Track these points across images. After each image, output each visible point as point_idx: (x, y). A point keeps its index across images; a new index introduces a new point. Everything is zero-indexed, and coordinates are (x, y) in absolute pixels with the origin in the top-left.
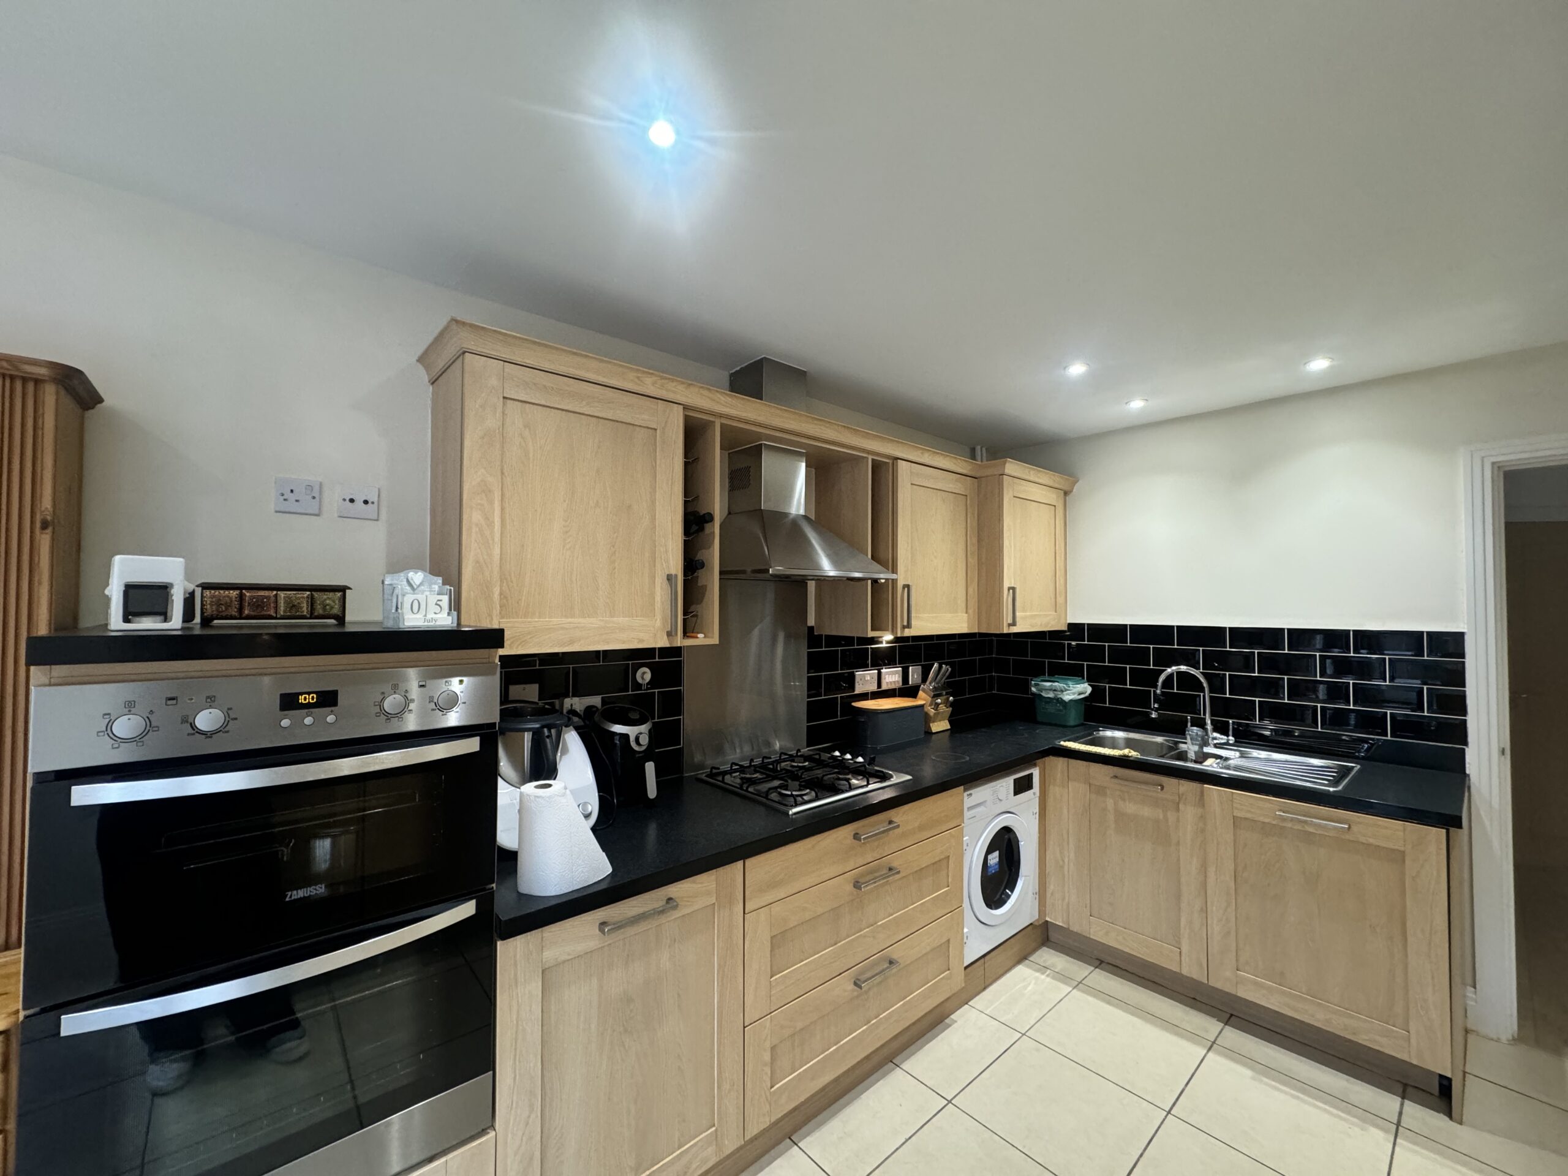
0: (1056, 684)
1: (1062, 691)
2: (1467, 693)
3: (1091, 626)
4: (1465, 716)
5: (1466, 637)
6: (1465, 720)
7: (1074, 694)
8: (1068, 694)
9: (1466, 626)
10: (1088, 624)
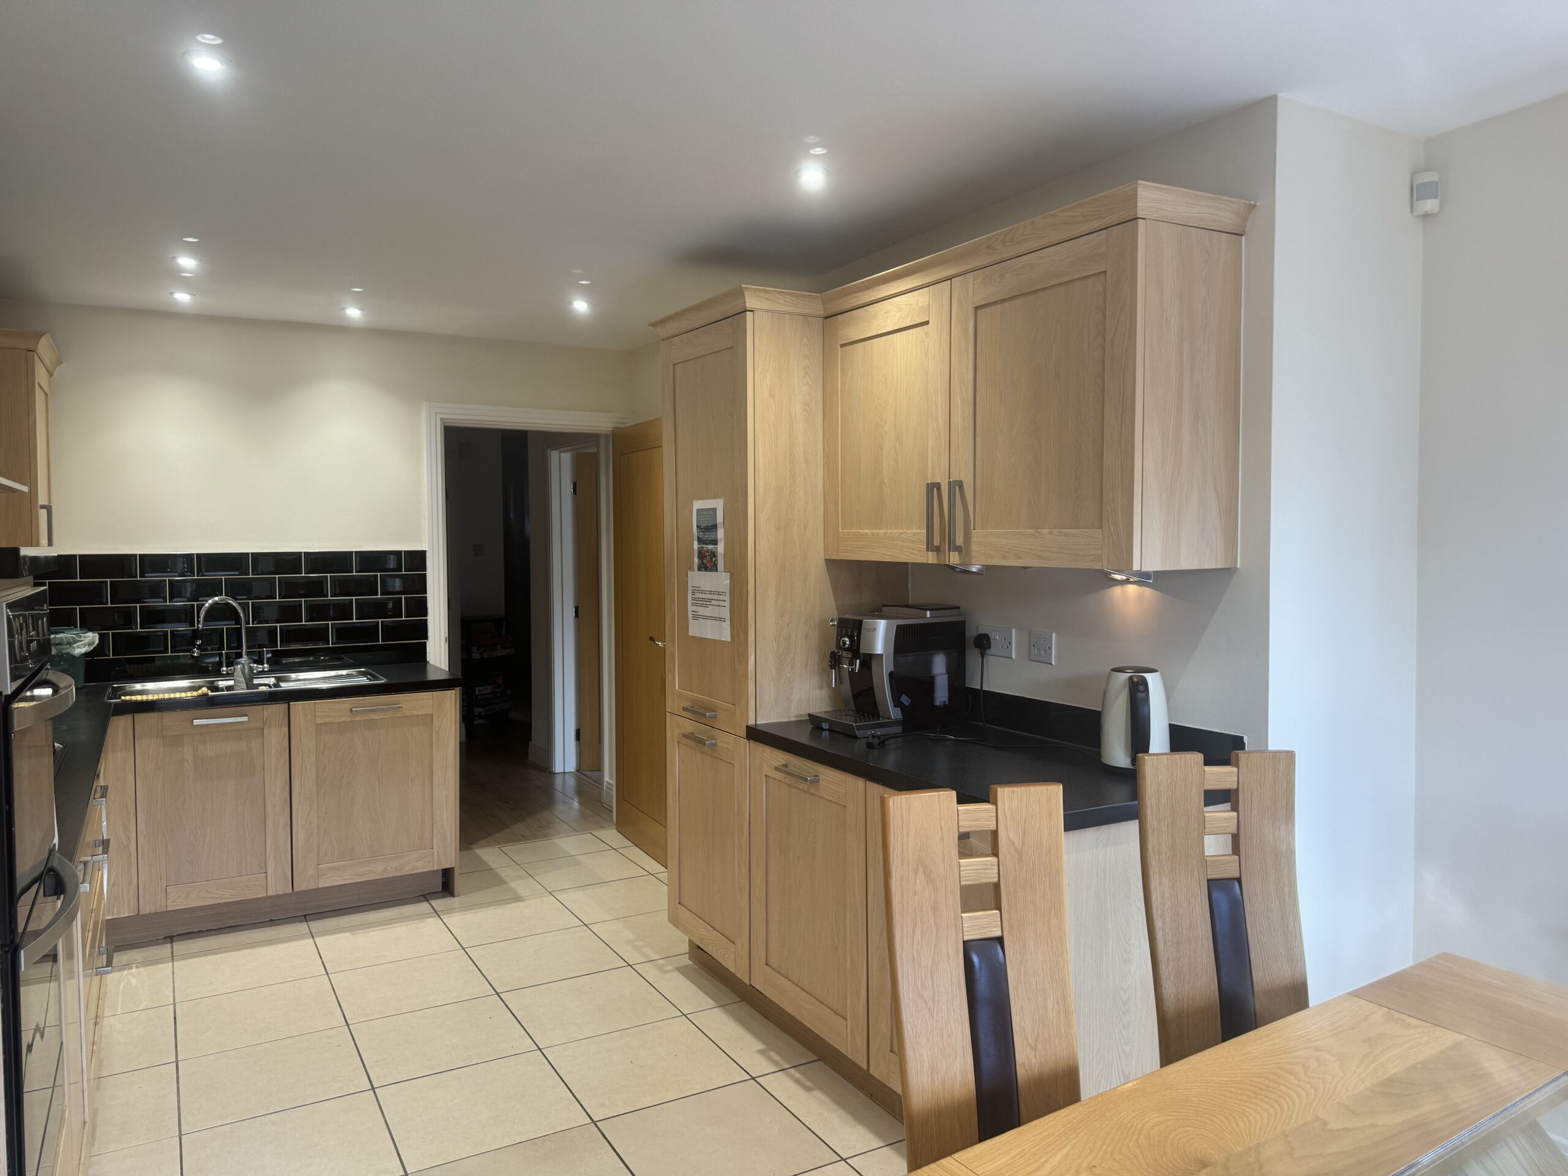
0: (62, 635)
1: (69, 644)
2: (428, 598)
3: (84, 558)
4: (426, 616)
5: (427, 554)
6: (427, 619)
7: (85, 645)
8: (78, 647)
9: (427, 546)
10: (80, 556)
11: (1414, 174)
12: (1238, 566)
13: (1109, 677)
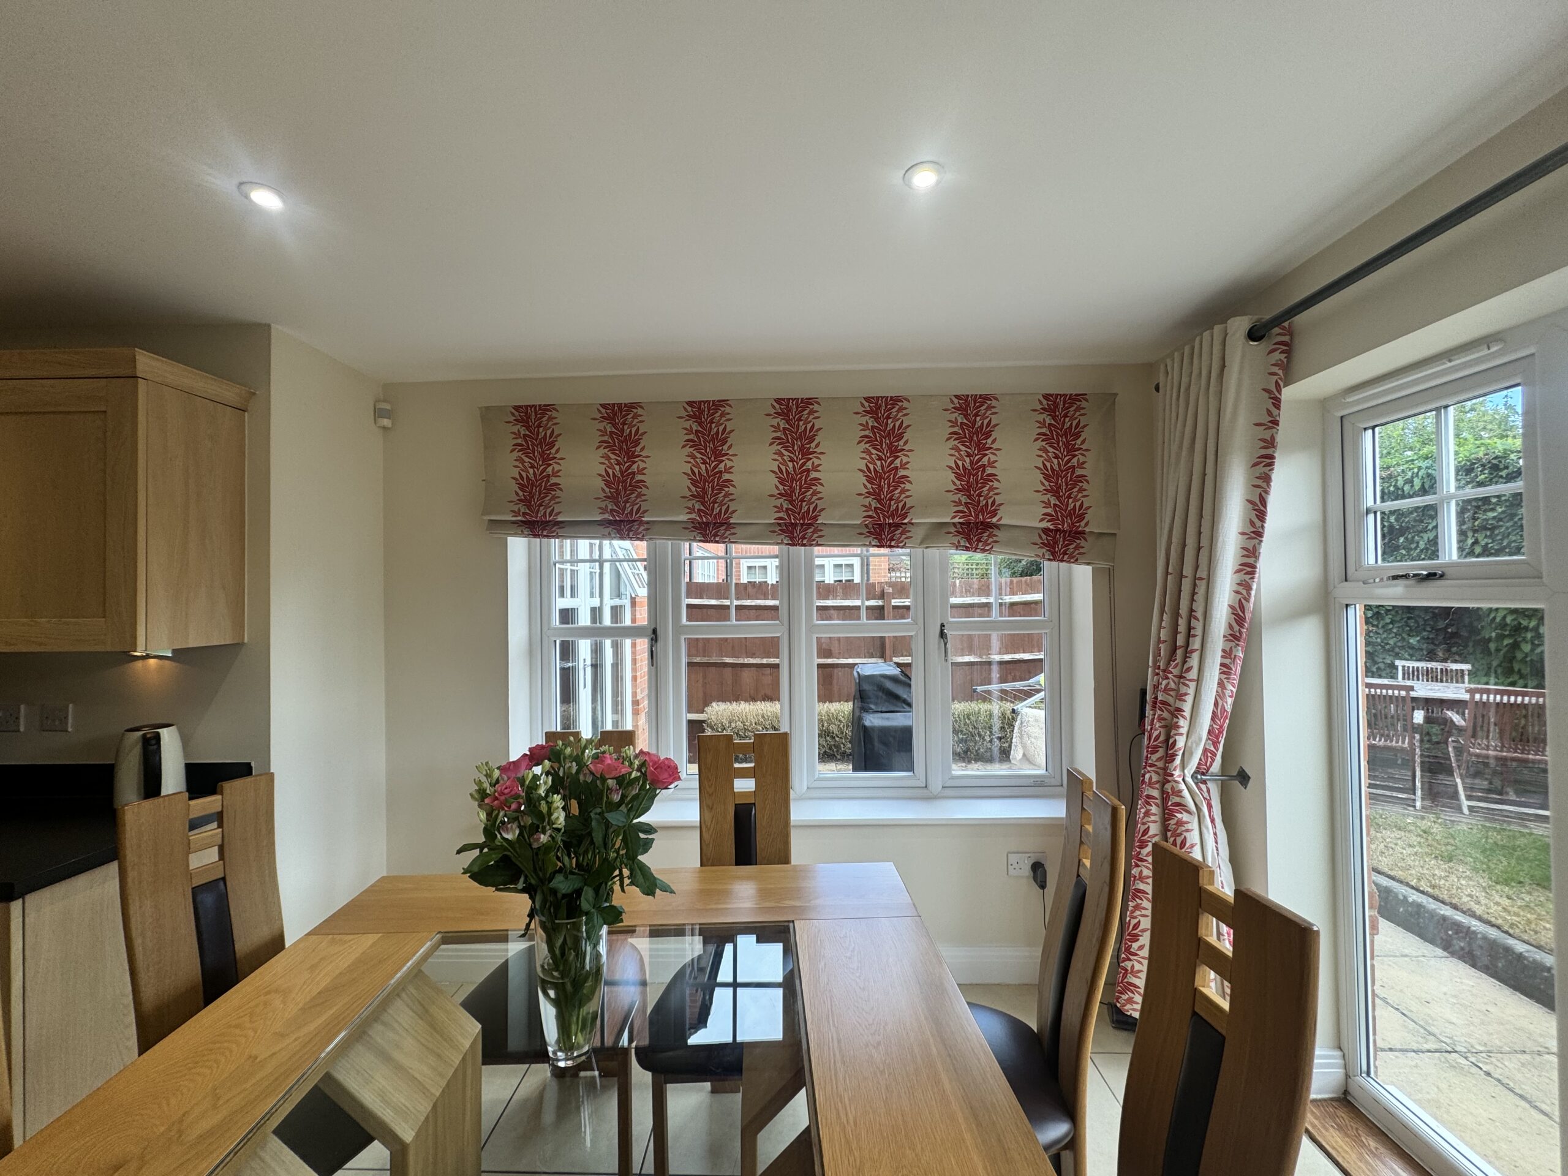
11: (377, 401)
12: (246, 641)
13: (123, 735)
